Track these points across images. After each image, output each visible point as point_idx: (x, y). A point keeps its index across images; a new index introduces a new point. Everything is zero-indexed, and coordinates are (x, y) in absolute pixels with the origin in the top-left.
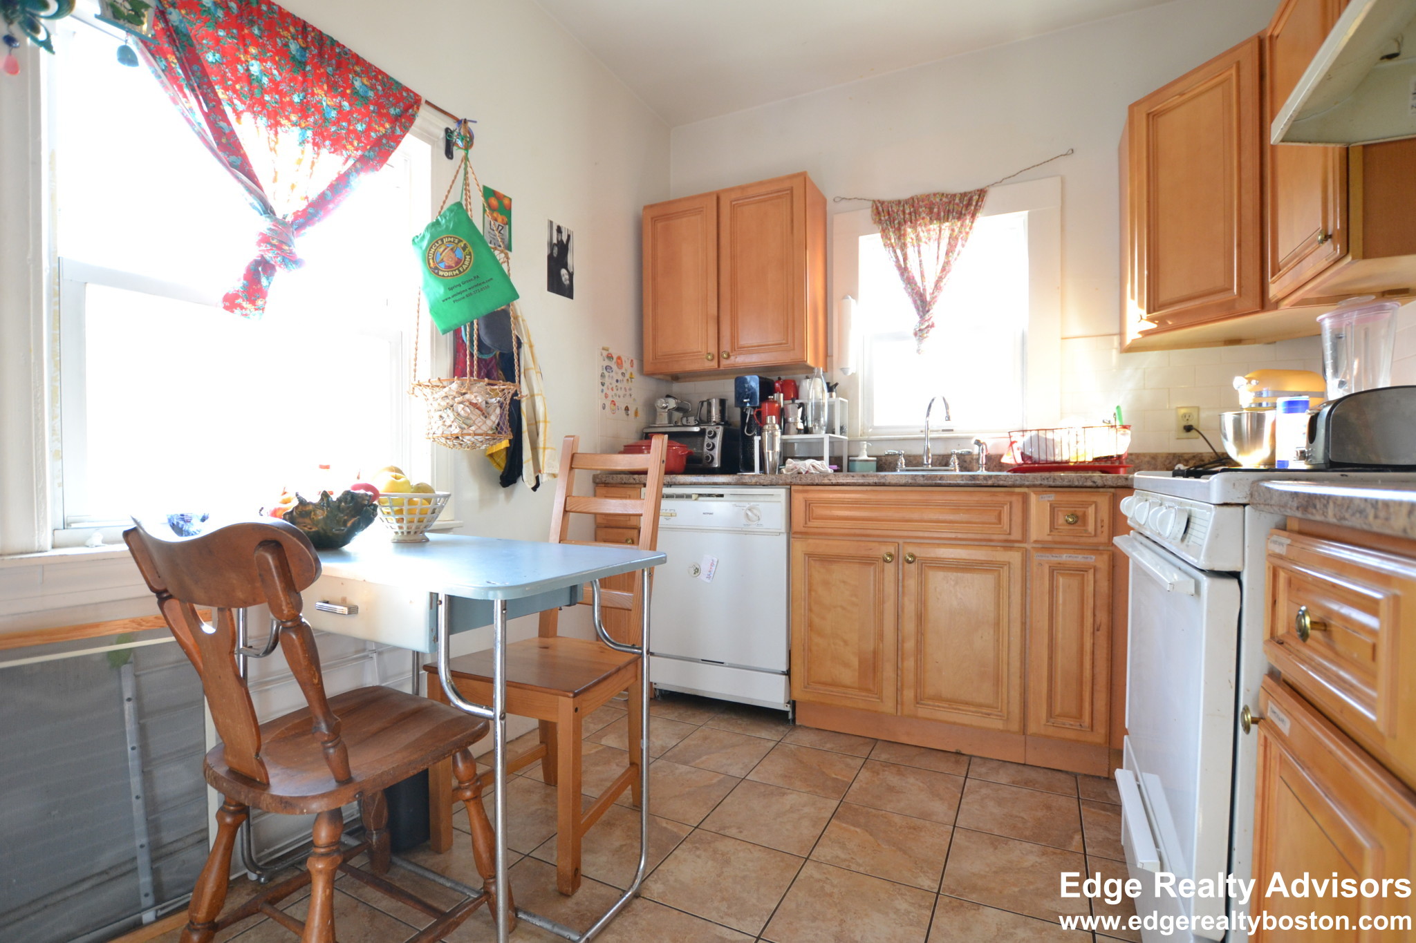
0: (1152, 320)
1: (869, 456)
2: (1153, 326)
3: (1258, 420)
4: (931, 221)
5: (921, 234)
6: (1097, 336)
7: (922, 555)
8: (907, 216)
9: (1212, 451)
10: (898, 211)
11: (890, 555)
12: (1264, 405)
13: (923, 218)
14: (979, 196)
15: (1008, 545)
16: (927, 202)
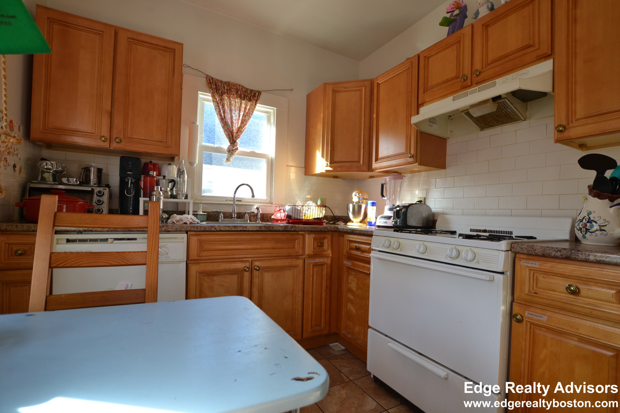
0: (330, 166)
1: (203, 212)
2: (331, 169)
3: (360, 207)
4: (237, 98)
5: (232, 102)
6: (297, 167)
7: (263, 266)
8: (226, 90)
9: (333, 215)
10: (221, 86)
11: (248, 268)
12: (360, 202)
13: (233, 95)
14: (259, 94)
15: (297, 257)
16: (235, 87)
